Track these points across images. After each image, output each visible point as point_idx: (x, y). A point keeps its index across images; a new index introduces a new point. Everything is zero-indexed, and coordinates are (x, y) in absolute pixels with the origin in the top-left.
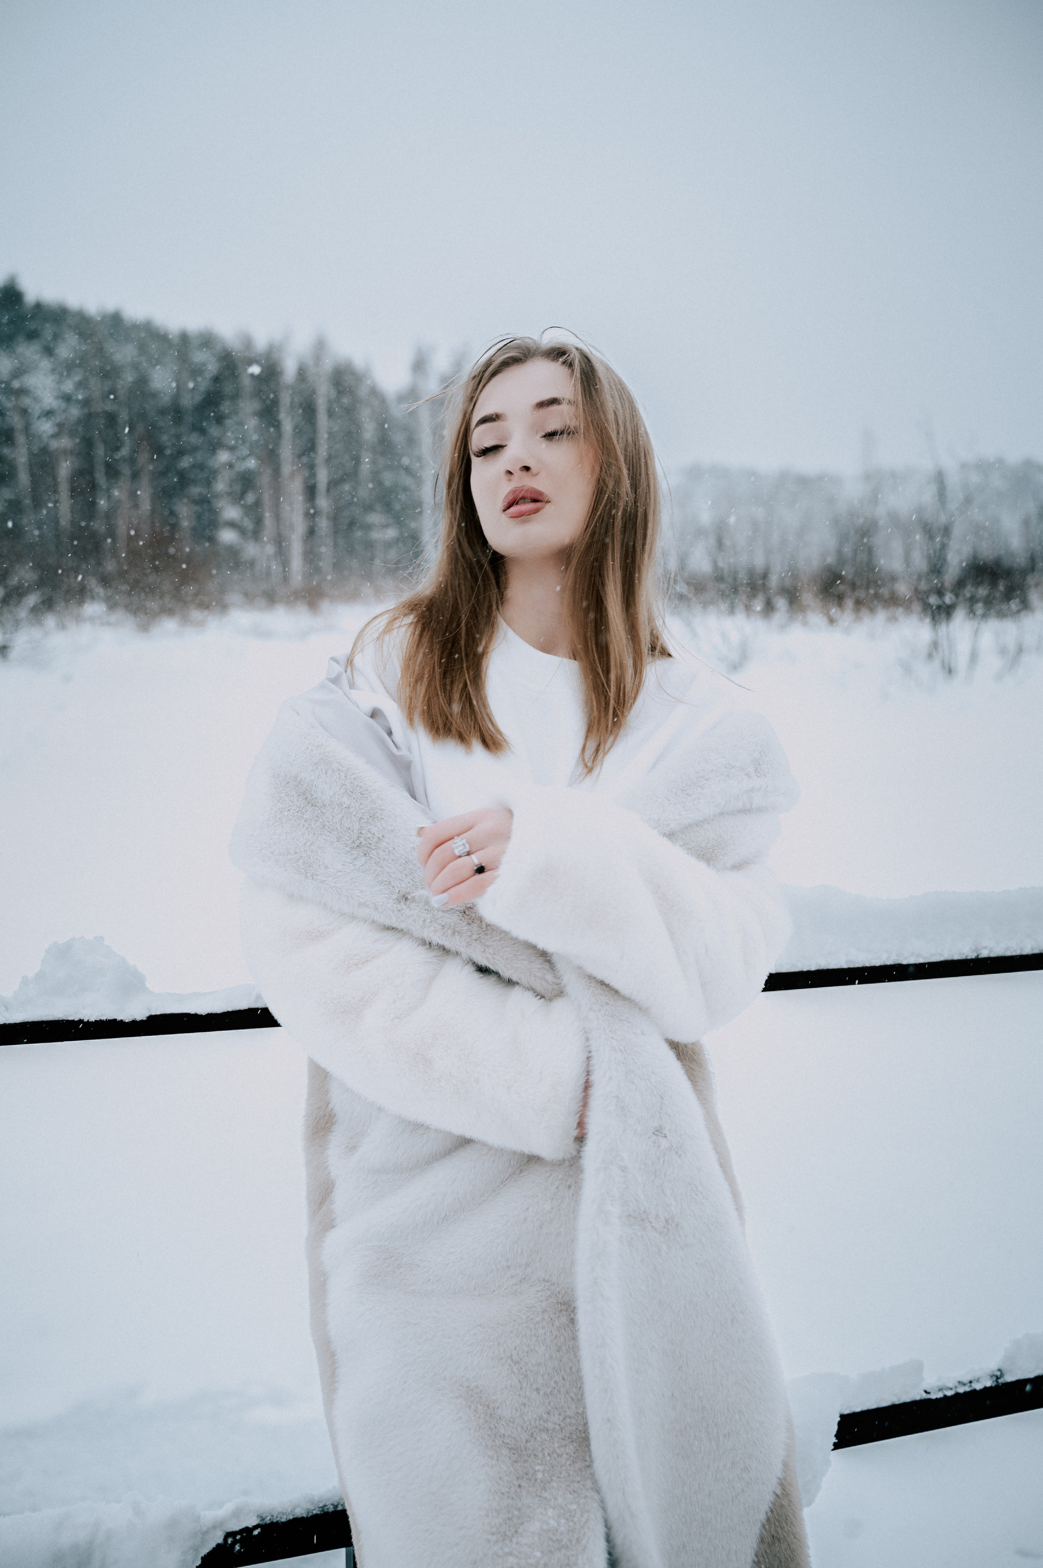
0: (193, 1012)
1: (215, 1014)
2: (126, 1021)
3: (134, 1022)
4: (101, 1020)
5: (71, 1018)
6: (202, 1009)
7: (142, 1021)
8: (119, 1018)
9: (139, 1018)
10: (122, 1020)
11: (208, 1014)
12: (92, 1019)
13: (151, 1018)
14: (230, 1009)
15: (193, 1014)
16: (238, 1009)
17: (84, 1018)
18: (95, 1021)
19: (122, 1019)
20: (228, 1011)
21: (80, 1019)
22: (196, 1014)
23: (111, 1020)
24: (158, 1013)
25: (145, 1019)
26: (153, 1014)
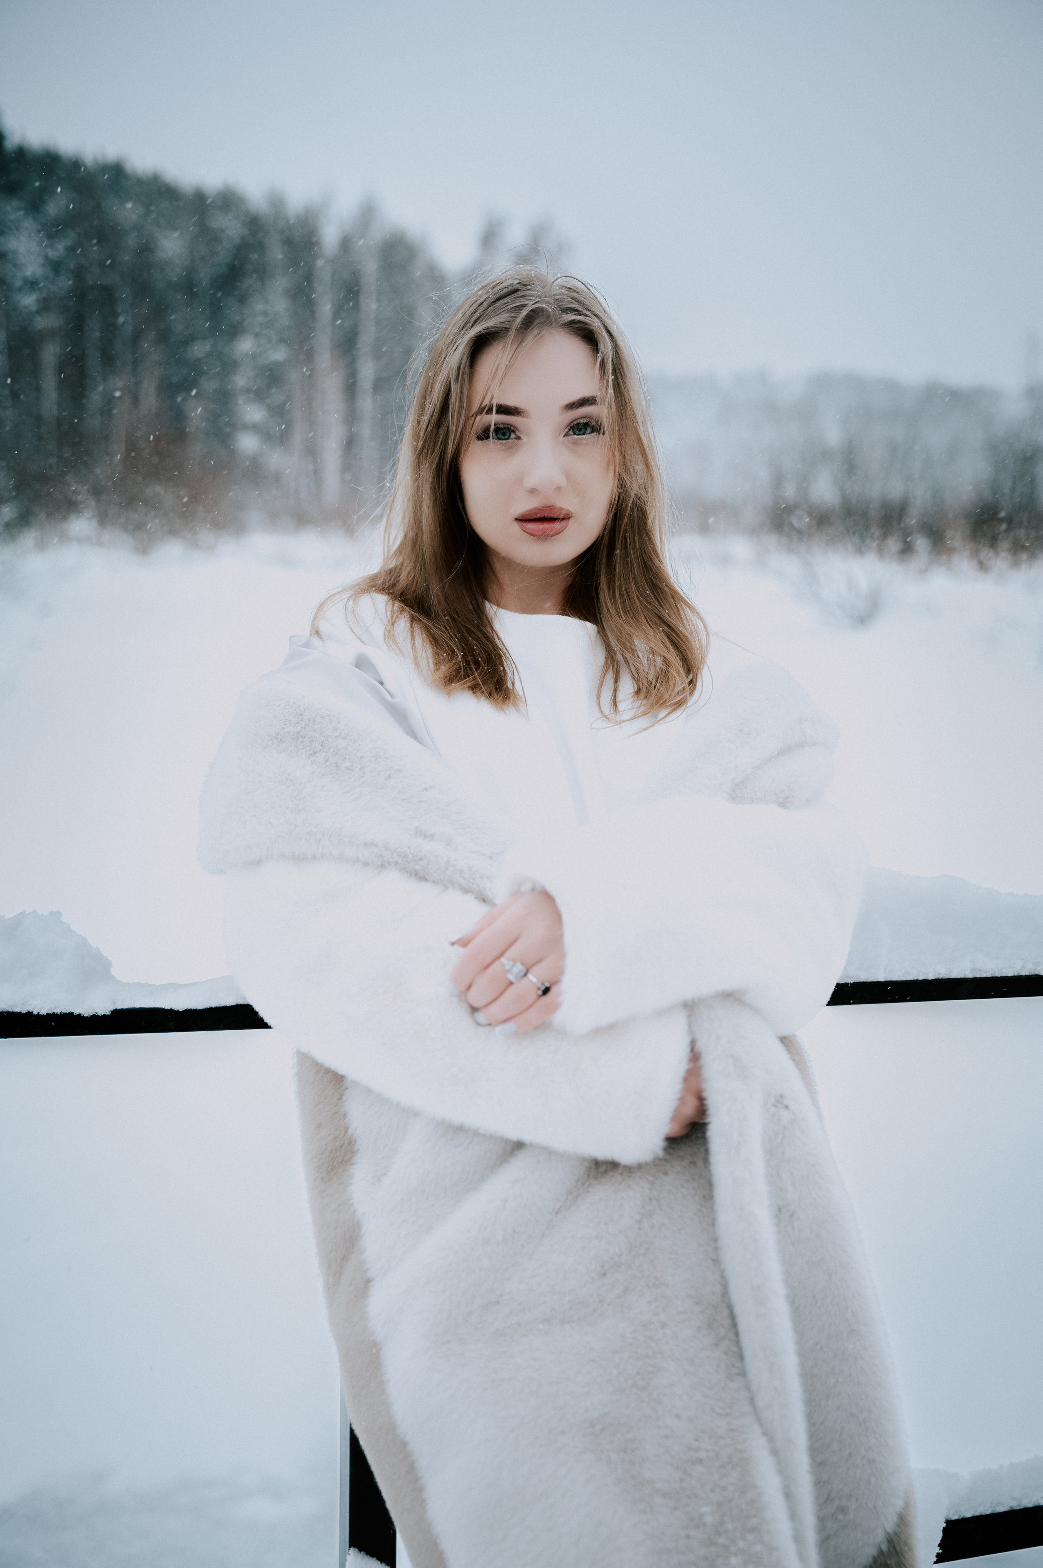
0: (167, 1007)
1: (194, 1010)
2: (85, 1016)
3: (95, 1017)
4: (54, 1013)
5: (17, 1010)
6: (179, 1003)
7: (105, 1016)
8: (76, 1012)
9: (101, 1012)
10: (80, 1015)
11: (186, 1010)
12: (43, 1012)
13: (116, 1013)
14: (214, 1005)
15: (167, 1009)
16: (223, 1005)
17: (34, 1011)
18: (47, 1014)
19: (80, 1013)
20: (211, 1007)
21: (29, 1012)
22: (171, 1010)
23: (66, 1013)
24: (125, 1007)
25: (108, 1013)
26: (119, 1008)
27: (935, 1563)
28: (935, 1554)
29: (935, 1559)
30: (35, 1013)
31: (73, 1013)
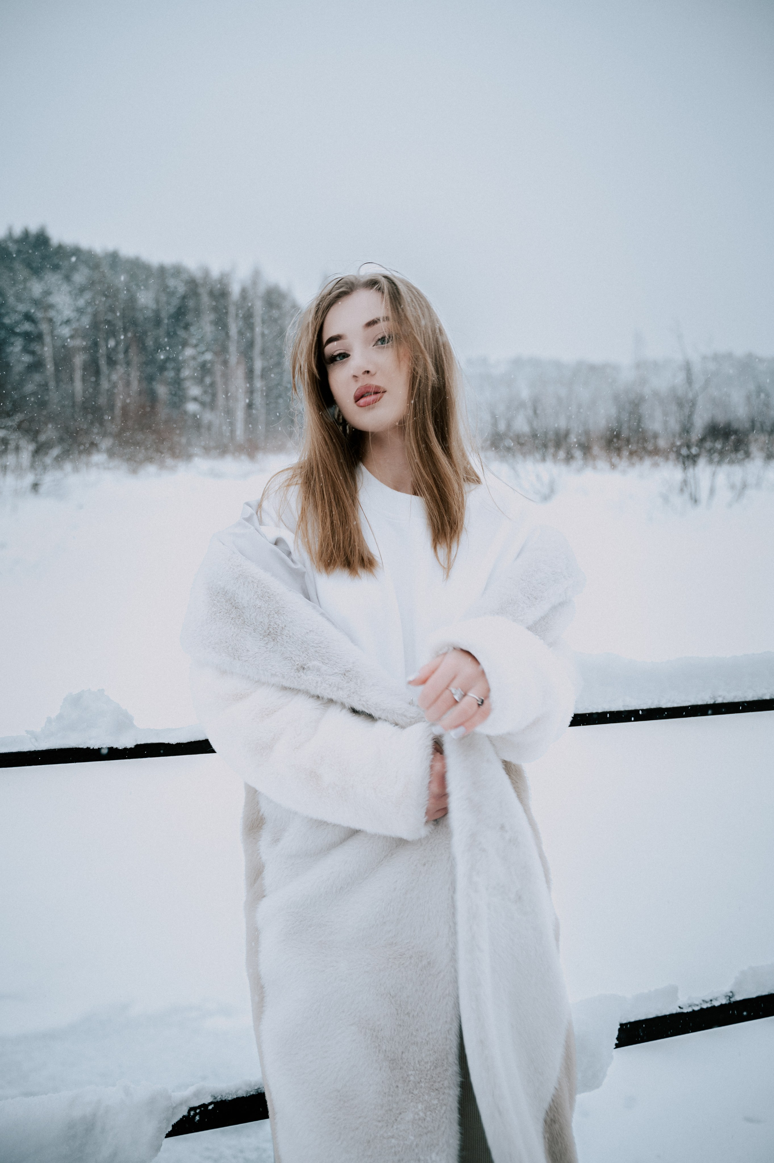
0: (166, 742)
2: (120, 749)
3: (124, 750)
5: (81, 747)
6: (173, 740)
7: (131, 748)
8: (115, 747)
9: (129, 747)
10: (117, 748)
11: (177, 743)
12: (96, 747)
13: (137, 746)
14: (193, 740)
15: (166, 744)
20: (191, 742)
21: (88, 747)
22: (169, 743)
24: (142, 743)
25: (133, 747)
26: (139, 743)
27: (615, 1048)
28: (614, 1044)
29: (615, 1047)
30: (91, 748)
31: (113, 747)
